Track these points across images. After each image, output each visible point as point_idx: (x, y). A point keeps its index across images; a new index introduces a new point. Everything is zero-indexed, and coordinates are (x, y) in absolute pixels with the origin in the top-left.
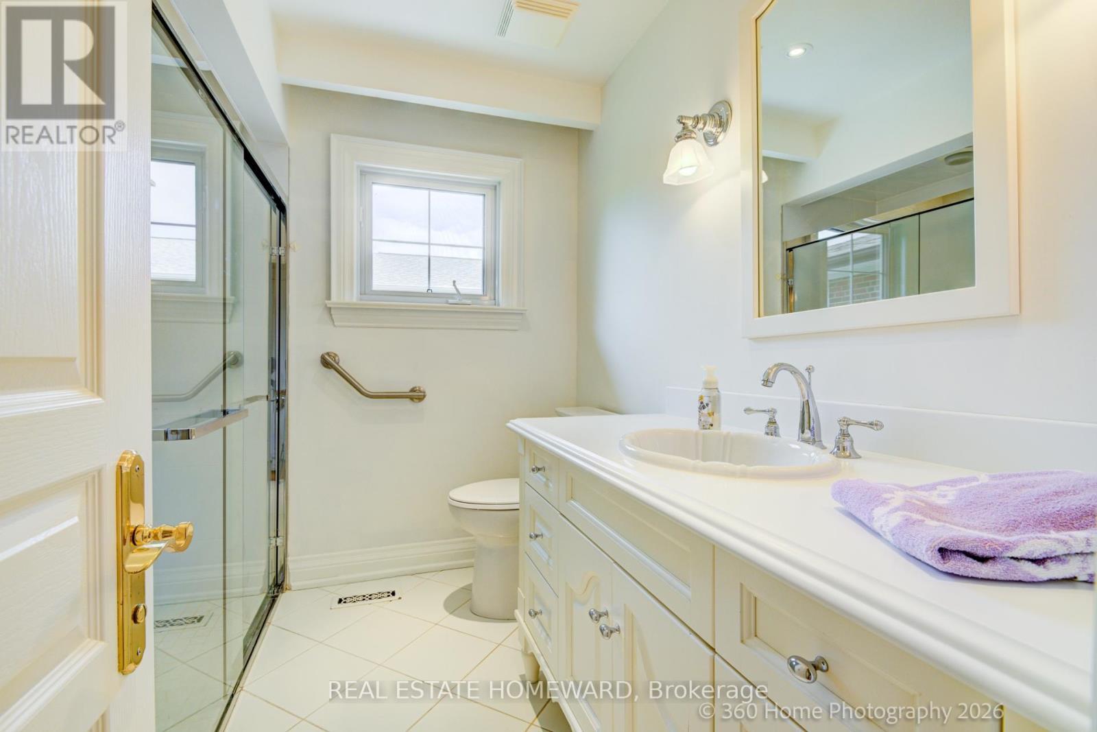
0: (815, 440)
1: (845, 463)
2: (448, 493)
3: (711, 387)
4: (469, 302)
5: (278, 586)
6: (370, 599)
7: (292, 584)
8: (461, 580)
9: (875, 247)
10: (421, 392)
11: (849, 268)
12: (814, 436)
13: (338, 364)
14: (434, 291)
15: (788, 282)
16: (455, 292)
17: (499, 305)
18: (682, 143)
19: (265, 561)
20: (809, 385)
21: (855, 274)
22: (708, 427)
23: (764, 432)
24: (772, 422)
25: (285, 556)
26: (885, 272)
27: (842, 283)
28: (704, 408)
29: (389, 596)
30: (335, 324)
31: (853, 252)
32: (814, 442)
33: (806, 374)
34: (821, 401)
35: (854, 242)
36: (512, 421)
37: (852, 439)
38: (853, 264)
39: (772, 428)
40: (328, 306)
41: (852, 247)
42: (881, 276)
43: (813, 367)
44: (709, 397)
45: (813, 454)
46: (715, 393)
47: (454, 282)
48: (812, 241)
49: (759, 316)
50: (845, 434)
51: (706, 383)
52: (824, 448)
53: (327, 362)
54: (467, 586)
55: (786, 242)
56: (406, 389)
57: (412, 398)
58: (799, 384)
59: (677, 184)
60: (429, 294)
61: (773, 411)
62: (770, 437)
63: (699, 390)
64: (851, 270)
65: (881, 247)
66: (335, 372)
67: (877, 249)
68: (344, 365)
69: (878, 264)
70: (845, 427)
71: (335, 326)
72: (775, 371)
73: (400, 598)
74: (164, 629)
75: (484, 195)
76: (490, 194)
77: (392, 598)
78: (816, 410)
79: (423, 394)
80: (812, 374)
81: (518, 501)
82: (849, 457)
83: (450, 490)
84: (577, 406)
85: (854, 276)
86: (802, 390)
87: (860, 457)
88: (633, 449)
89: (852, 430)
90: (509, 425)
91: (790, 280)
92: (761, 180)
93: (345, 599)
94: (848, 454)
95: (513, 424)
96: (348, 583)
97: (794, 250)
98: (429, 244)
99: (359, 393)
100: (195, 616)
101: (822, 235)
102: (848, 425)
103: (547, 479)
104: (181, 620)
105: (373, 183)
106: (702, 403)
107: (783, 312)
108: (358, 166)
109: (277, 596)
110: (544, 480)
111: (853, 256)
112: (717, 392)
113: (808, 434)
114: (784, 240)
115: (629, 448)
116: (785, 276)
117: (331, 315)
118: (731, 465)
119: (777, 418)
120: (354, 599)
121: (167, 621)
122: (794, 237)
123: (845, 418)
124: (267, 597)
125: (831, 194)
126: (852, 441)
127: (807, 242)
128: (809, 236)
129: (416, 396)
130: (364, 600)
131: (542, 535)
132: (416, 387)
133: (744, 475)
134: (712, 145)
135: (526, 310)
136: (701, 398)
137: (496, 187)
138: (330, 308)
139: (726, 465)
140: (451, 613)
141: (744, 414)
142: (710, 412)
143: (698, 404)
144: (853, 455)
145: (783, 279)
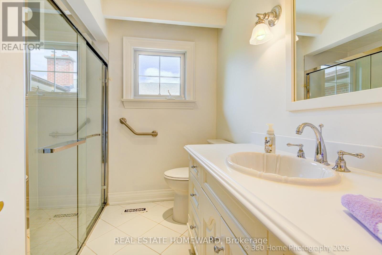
0: (324, 161)
1: (342, 174)
2: (164, 173)
3: (271, 133)
4: (174, 98)
5: (105, 203)
6: (136, 211)
7: (110, 203)
8: (169, 206)
9: (347, 73)
10: (156, 133)
11: (335, 82)
12: (323, 158)
13: (126, 122)
14: (161, 95)
15: (307, 87)
16: (169, 95)
17: (186, 99)
18: (258, 25)
19: (100, 194)
20: (320, 133)
21: (338, 84)
22: (269, 151)
23: (297, 155)
24: (301, 151)
25: (108, 192)
26: (352, 82)
27: (332, 88)
28: (267, 142)
29: (143, 210)
30: (125, 107)
31: (337, 75)
32: (323, 162)
33: (319, 128)
34: (327, 141)
35: (337, 71)
36: (186, 146)
37: (345, 161)
38: (337, 80)
39: (301, 154)
40: (122, 101)
41: (336, 73)
42: (350, 84)
43: (323, 125)
44: (270, 138)
45: (324, 169)
46: (272, 136)
47: (168, 91)
48: (318, 70)
49: (294, 101)
50: (341, 159)
51: (268, 131)
52: (328, 165)
53: (122, 122)
54: (171, 208)
55: (306, 71)
56: (150, 132)
57: (153, 135)
58: (316, 133)
59: (256, 44)
60: (160, 96)
61: (302, 146)
62: (300, 158)
63: (265, 134)
64: (336, 82)
65: (350, 73)
66: (125, 125)
67: (348, 73)
68: (128, 123)
69: (348, 80)
70: (341, 156)
71: (125, 108)
72: (303, 127)
73: (147, 211)
74: (64, 218)
75: (180, 57)
76: (182, 56)
77: (144, 211)
78: (324, 146)
79: (156, 134)
80: (322, 128)
81: (188, 177)
82: (344, 171)
83: (164, 172)
84: (217, 139)
85: (337, 85)
86: (317, 136)
87: (350, 171)
88: (232, 164)
89: (345, 157)
90: (184, 147)
91: (308, 87)
92: (296, 39)
93: (127, 210)
94: (343, 170)
95: (186, 147)
96: (129, 204)
97: (310, 74)
98: (160, 77)
99: (133, 133)
100: (75, 213)
101: (322, 67)
102: (343, 155)
103: (198, 171)
104: (70, 214)
105: (139, 54)
106: (266, 140)
107: (305, 99)
108: (133, 49)
109: (104, 207)
110: (197, 172)
111: (337, 77)
112: (274, 136)
113: (320, 156)
114: (305, 70)
115: (230, 163)
116: (306, 85)
117: (124, 104)
118: (279, 176)
119: (304, 149)
120: (131, 211)
121: (65, 215)
122: (309, 68)
123: (341, 151)
124: (100, 207)
125: (326, 50)
126: (345, 163)
127: (315, 70)
128: (316, 68)
129: (154, 134)
130: (134, 211)
131: (196, 195)
132: (154, 131)
133: (286, 182)
134: (272, 26)
135: (196, 101)
136: (266, 138)
137: (185, 54)
138: (123, 102)
139: (276, 176)
140: (165, 219)
141: (287, 146)
142: (270, 144)
143: (264, 141)
144: (345, 170)
145: (305, 87)
